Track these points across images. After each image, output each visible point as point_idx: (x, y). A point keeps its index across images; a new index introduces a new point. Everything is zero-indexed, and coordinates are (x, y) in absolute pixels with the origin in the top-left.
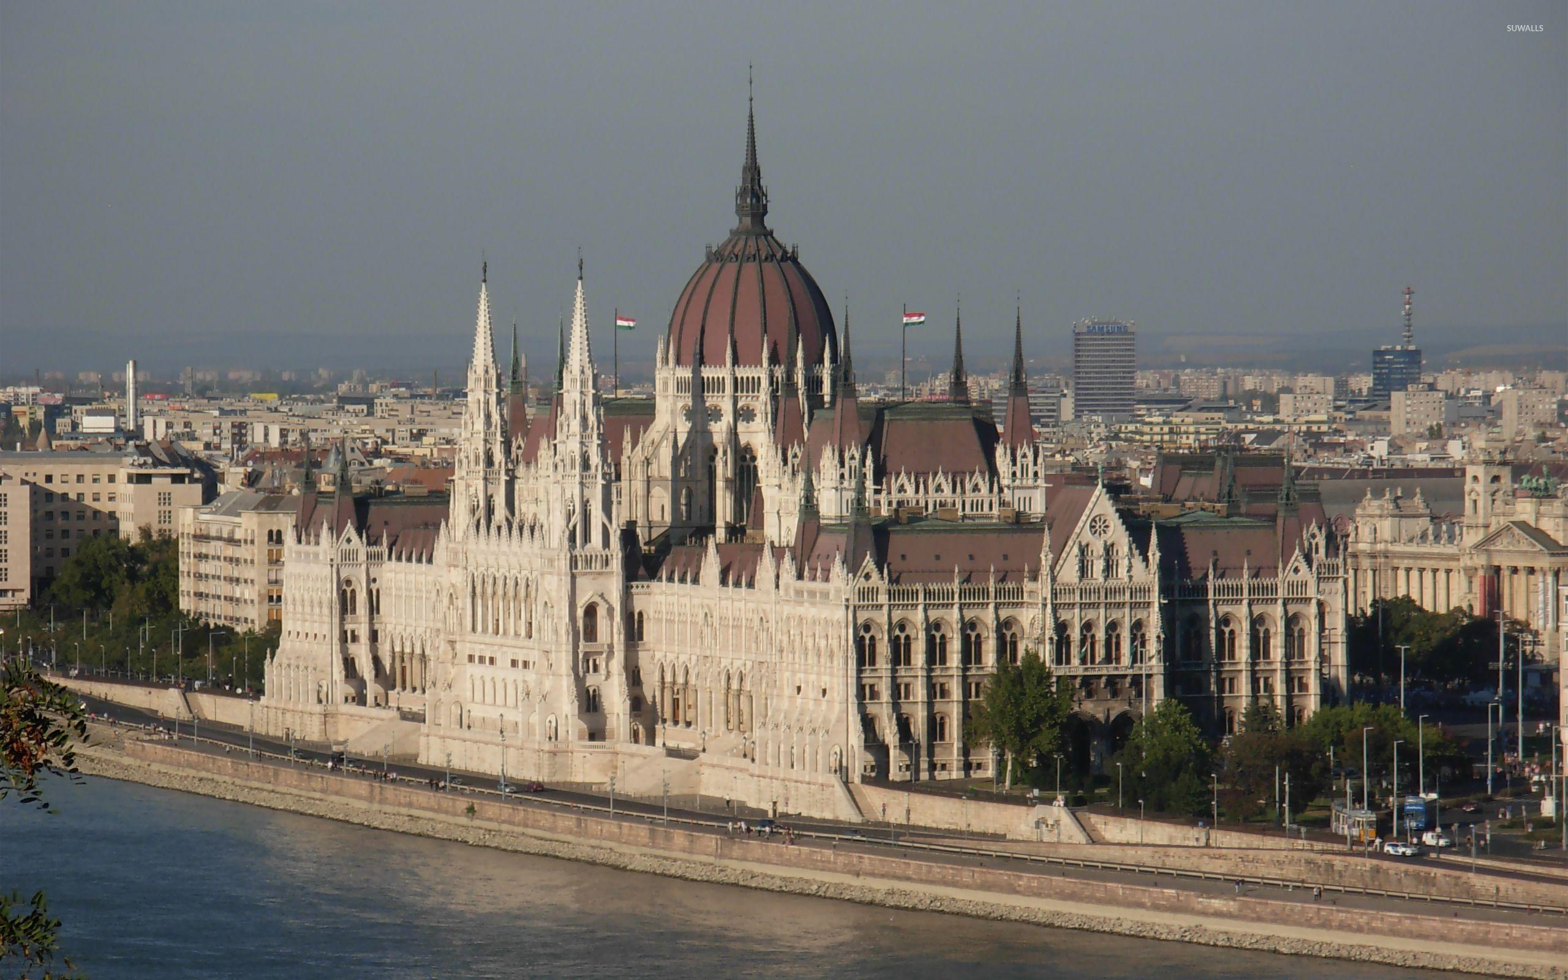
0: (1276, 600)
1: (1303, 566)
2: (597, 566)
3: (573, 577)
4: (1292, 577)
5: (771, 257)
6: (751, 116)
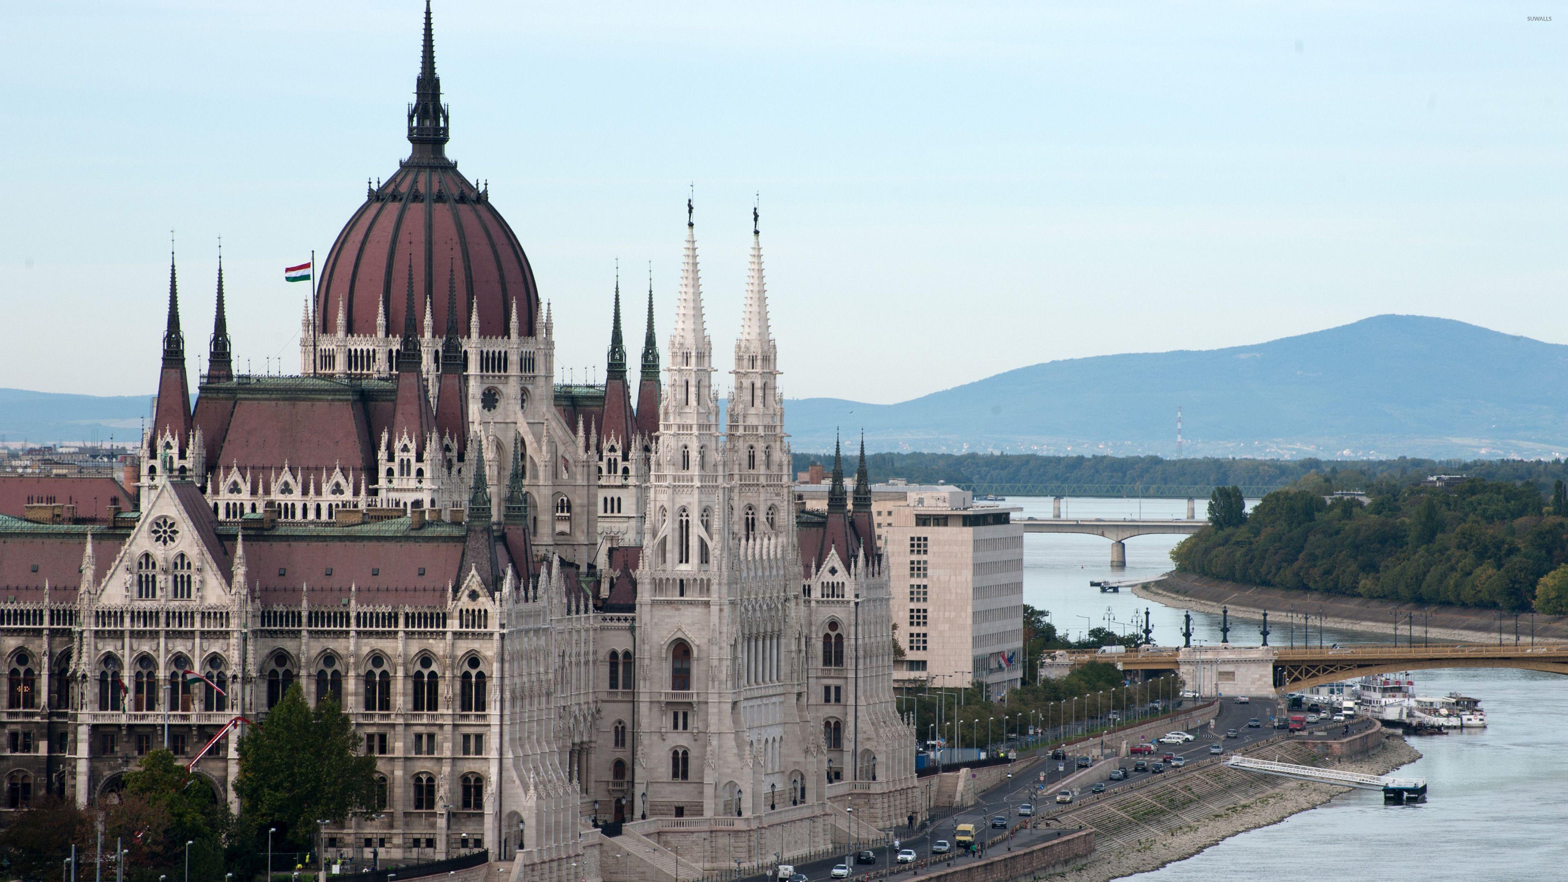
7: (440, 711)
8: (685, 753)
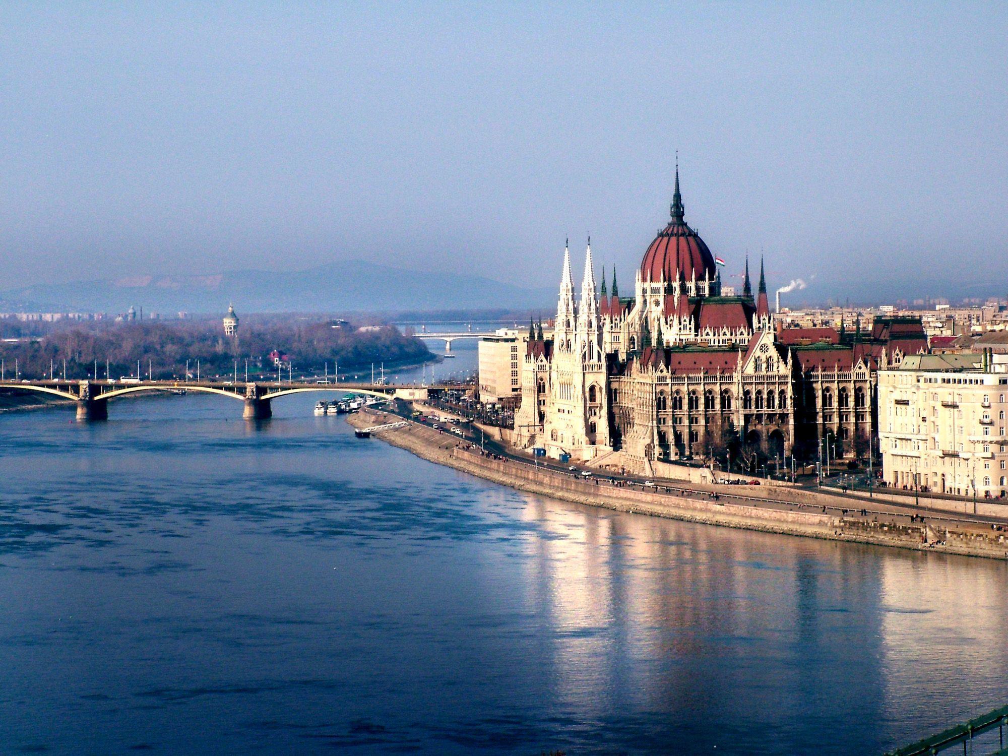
0: (851, 381)
1: (863, 366)
2: (595, 370)
3: (584, 374)
4: (858, 371)
5: (682, 235)
6: (677, 173)
7: (667, 410)
8: (595, 423)
